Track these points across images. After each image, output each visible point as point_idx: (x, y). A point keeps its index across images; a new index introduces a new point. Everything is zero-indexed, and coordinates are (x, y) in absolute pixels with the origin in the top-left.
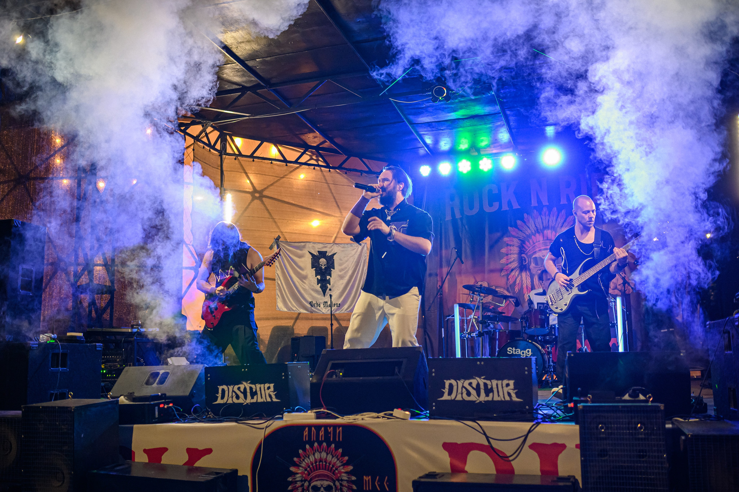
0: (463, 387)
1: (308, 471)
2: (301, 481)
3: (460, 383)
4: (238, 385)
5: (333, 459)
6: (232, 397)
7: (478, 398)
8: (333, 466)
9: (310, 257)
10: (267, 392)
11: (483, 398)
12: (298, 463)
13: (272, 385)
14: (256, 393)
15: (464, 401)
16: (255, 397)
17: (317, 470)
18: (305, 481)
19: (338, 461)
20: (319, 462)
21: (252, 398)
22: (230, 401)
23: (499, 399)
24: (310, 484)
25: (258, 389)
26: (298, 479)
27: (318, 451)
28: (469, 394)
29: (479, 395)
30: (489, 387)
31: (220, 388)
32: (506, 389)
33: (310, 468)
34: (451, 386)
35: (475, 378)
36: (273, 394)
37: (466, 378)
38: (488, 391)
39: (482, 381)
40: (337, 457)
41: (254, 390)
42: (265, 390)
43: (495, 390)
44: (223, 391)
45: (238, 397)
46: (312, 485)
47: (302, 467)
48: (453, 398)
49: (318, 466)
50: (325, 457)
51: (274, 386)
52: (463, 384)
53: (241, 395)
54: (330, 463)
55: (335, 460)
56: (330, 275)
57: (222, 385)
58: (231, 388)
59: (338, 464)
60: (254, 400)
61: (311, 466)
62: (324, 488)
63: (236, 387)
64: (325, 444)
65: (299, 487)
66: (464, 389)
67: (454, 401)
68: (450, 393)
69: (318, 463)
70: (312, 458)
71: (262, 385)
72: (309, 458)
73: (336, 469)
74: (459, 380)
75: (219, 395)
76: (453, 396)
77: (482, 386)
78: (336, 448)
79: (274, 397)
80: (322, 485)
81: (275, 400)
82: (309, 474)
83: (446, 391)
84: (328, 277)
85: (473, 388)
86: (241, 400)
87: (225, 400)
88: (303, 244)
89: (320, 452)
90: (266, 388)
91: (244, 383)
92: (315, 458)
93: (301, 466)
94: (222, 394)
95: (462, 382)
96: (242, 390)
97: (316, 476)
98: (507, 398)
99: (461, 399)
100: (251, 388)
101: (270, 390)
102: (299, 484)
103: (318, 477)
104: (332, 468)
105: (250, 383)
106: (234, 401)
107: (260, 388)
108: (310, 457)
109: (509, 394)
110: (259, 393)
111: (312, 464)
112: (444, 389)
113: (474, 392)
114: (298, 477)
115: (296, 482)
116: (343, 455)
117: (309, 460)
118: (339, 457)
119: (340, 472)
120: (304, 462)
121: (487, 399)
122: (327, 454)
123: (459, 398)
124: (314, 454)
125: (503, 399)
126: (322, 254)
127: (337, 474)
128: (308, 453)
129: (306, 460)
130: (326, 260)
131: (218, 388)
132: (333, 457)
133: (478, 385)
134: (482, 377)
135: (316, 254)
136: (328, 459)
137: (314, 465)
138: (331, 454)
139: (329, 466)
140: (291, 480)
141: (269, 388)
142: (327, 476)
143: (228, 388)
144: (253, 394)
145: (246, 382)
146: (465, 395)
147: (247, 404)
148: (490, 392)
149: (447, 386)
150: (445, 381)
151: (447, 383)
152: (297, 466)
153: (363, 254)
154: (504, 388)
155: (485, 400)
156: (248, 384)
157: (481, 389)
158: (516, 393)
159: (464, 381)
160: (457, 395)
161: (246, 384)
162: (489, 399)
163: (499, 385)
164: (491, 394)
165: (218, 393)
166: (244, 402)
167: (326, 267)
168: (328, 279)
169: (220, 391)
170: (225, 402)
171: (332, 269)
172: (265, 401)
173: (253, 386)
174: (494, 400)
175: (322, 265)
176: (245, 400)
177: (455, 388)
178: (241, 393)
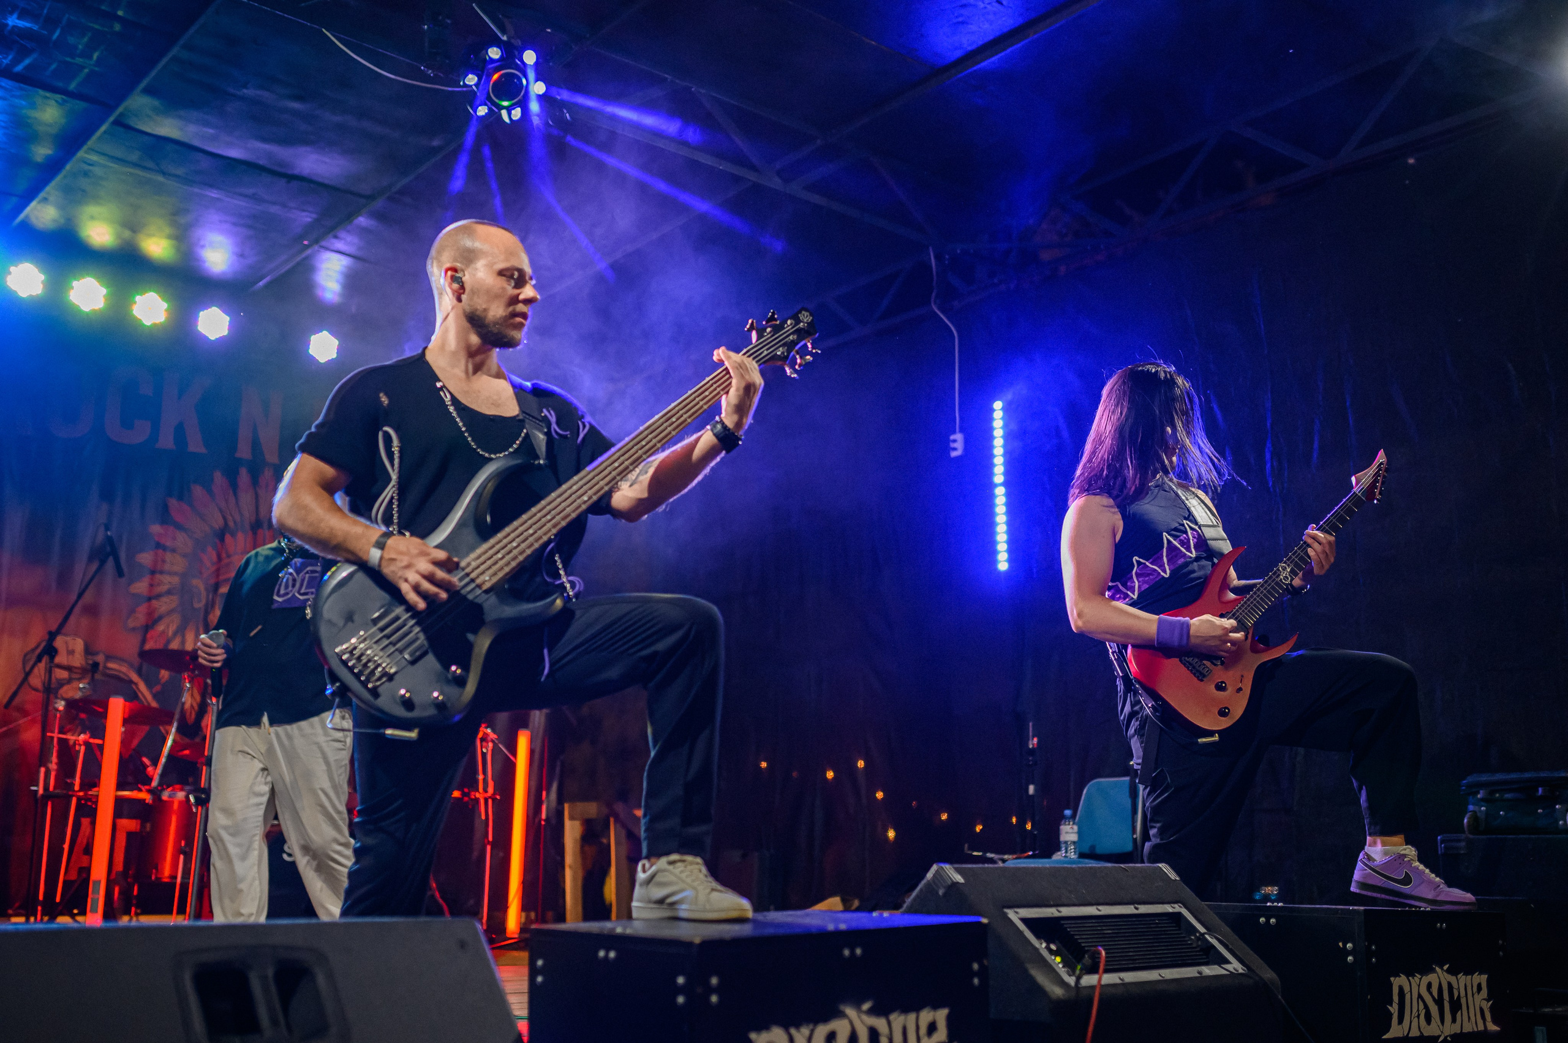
0: (1419, 996)
3: (1415, 983)
4: (827, 1020)
7: (1442, 1027)
13: (942, 1016)
25: (898, 1038)
28: (1428, 1017)
29: (1442, 1017)
30: (1456, 995)
32: (1478, 1001)
34: (1401, 995)
35: (1436, 971)
37: (1424, 971)
39: (1445, 979)
42: (918, 1040)
43: (1464, 1003)
48: (1406, 1032)
52: (1419, 986)
57: (768, 1029)
63: (821, 1033)
68: (1402, 1016)
83: (1395, 1008)
85: (1434, 1000)
90: (923, 1030)
91: (850, 1012)
98: (1480, 1025)
99: (1418, 1034)
100: (873, 1036)
101: (936, 1037)
105: (872, 1012)
107: (904, 1031)
109: (1482, 1014)
113: (1434, 1011)
121: (1452, 1029)
123: (1414, 1033)
125: (1476, 1030)
133: (1441, 989)
141: (932, 1028)
145: (857, 1005)
146: (1423, 1022)
149: (1396, 996)
150: (1392, 979)
154: (1475, 996)
155: (1452, 1033)
156: (865, 1017)
157: (1445, 1001)
158: (1492, 1009)
159: (1421, 979)
160: (1411, 1022)
161: (859, 1017)
162: (1456, 1028)
163: (1467, 988)
164: (1459, 1014)
173: (881, 1025)
174: (1463, 1030)
177: (1408, 998)
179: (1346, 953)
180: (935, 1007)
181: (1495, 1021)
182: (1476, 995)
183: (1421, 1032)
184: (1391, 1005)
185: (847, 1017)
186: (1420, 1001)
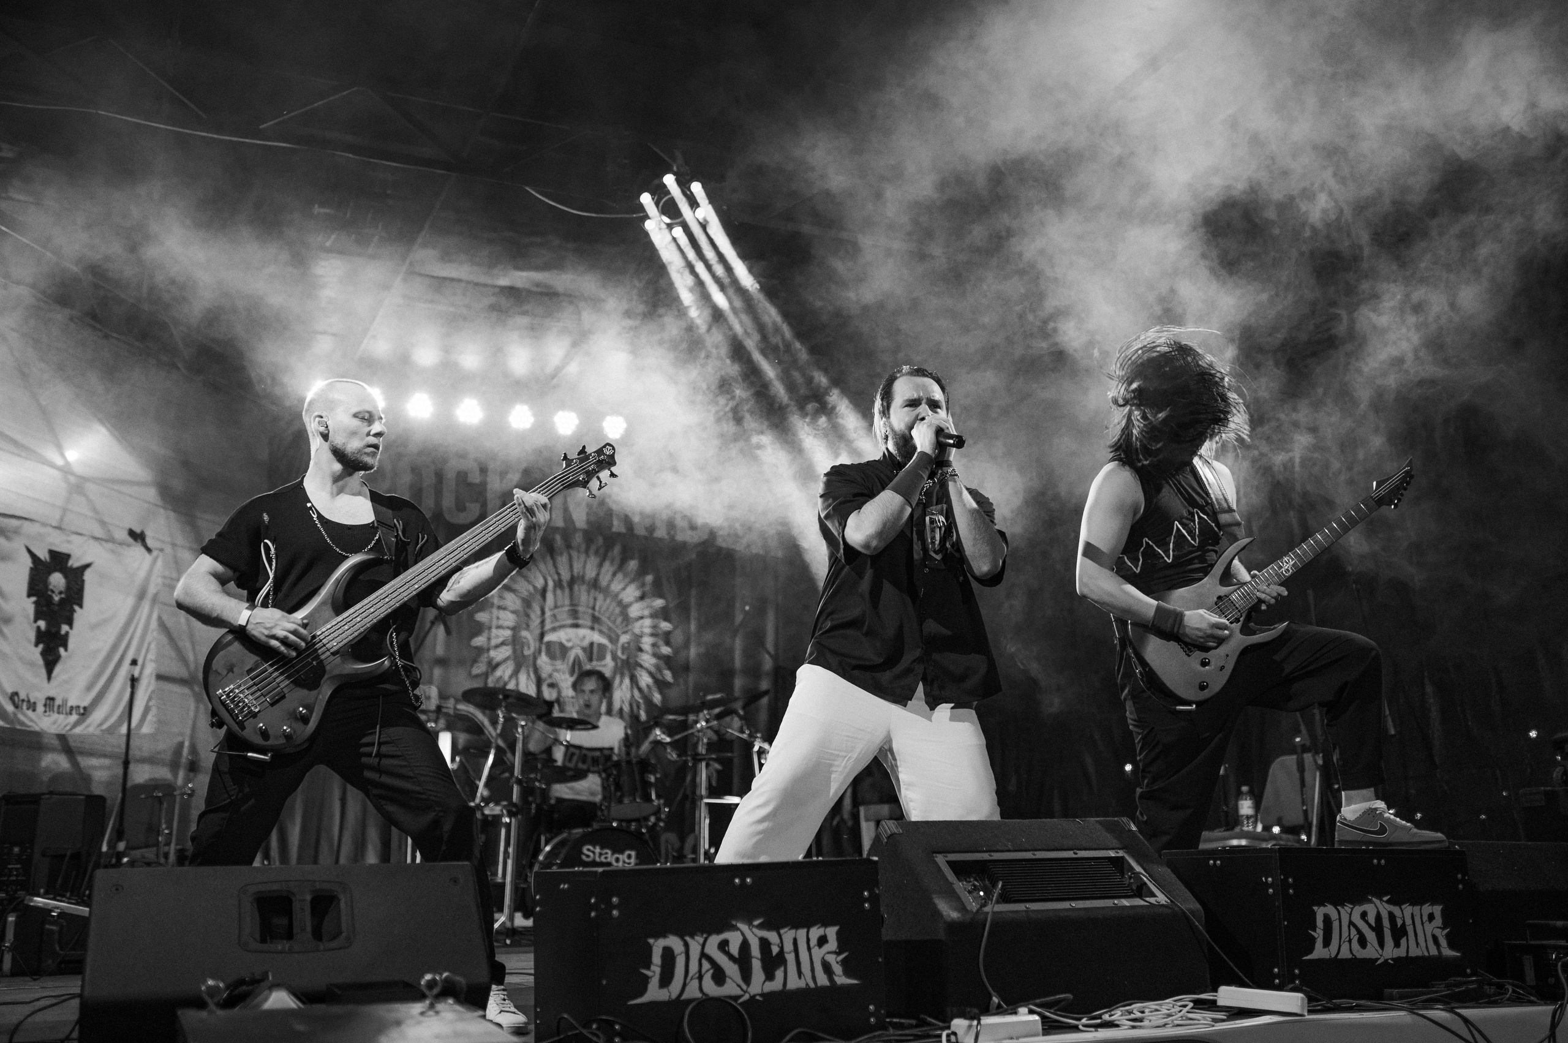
0: (1351, 923)
3: (1345, 911)
4: (719, 931)
6: (700, 978)
7: (1380, 951)
9: (28, 562)
10: (818, 953)
11: (1390, 950)
13: (832, 932)
14: (781, 959)
15: (1354, 960)
16: (779, 974)
21: (770, 976)
22: (692, 992)
23: (1418, 953)
25: (788, 947)
28: (1362, 941)
29: (1381, 942)
30: (1399, 923)
31: (658, 946)
32: (1429, 929)
34: (1327, 923)
35: (1371, 901)
36: (835, 962)
37: (1355, 902)
38: (1398, 933)
39: (1385, 908)
41: (775, 950)
42: (809, 949)
43: (1410, 930)
44: (668, 956)
45: (719, 977)
48: (1334, 954)
51: (838, 933)
52: (1351, 914)
53: (731, 969)
56: (70, 624)
57: (665, 936)
58: (695, 944)
60: (776, 985)
63: (714, 940)
66: (1352, 929)
67: (1335, 962)
68: (1327, 941)
71: (801, 933)
74: (1343, 905)
75: (655, 971)
76: (1333, 949)
77: (1386, 923)
79: (837, 969)
81: (841, 980)
83: (1319, 934)
84: (65, 628)
85: (1370, 926)
86: (730, 988)
87: (674, 990)
88: (14, 522)
90: (814, 942)
91: (743, 926)
94: (663, 966)
95: (1349, 910)
96: (734, 949)
98: (1433, 950)
99: (1350, 956)
100: (765, 944)
101: (826, 948)
105: (761, 927)
106: (705, 990)
107: (795, 941)
109: (1435, 940)
110: (790, 958)
113: (1371, 936)
121: (1397, 953)
123: (1345, 954)
125: (1426, 954)
126: (59, 560)
130: (66, 577)
131: (650, 947)
133: (1379, 918)
134: (1386, 898)
135: (43, 555)
141: (822, 941)
143: (686, 945)
144: (773, 962)
145: (750, 921)
146: (1355, 947)
147: (753, 997)
148: (1403, 937)
149: (1320, 922)
150: (1315, 908)
151: (1320, 912)
153: (153, 577)
154: (1425, 925)
155: (1395, 956)
156: (755, 930)
157: (1385, 929)
158: (1447, 936)
159: (1352, 909)
160: (1340, 946)
161: (751, 930)
162: (1401, 952)
163: (1415, 918)
164: (1403, 941)
165: (648, 965)
166: (740, 992)
167: (62, 600)
168: (63, 632)
169: (657, 959)
170: (674, 996)
171: (76, 608)
172: (812, 985)
173: (772, 936)
174: (1411, 954)
175: (53, 592)
176: (744, 987)
177: (1336, 925)
178: (731, 964)
179: (1268, 885)
180: (825, 924)
181: (1451, 946)
182: (1427, 924)
183: (1353, 955)
184: (1315, 930)
185: (738, 929)
186: (1351, 927)
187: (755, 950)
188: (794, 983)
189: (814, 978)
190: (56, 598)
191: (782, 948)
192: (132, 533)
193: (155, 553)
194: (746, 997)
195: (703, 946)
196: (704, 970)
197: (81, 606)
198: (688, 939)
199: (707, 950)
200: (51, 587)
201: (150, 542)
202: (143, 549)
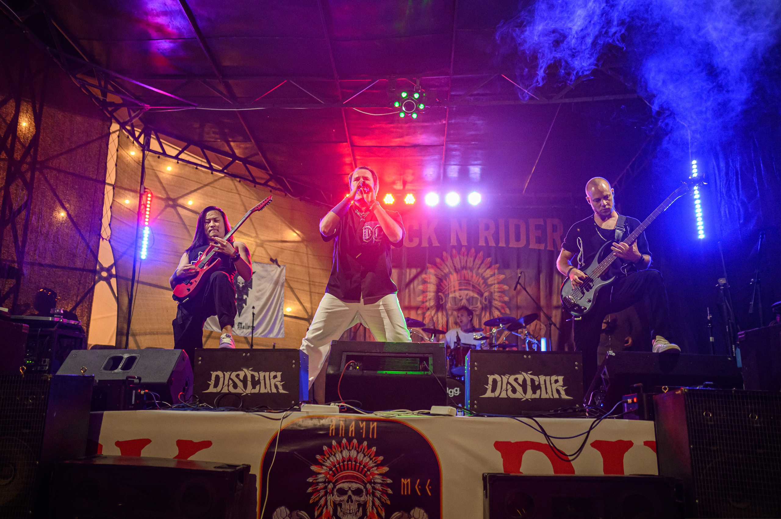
0: (508, 383)
1: (333, 471)
2: (325, 482)
3: (505, 378)
5: (365, 459)
6: (228, 386)
7: (524, 395)
8: (365, 467)
10: (273, 381)
11: (530, 395)
12: (321, 461)
13: (279, 374)
14: (259, 382)
15: (509, 398)
16: (258, 387)
17: (344, 470)
18: (329, 482)
19: (371, 461)
20: (348, 462)
21: (254, 388)
22: (225, 390)
23: (547, 397)
24: (335, 487)
25: (262, 378)
26: (320, 480)
27: (347, 448)
28: (514, 391)
29: (525, 392)
30: (537, 383)
31: (214, 374)
32: (554, 386)
33: (336, 468)
34: (495, 382)
35: (521, 374)
36: (279, 385)
37: (511, 374)
38: (536, 388)
39: (528, 377)
40: (369, 457)
41: (257, 379)
42: (270, 379)
43: (543, 387)
44: (217, 377)
45: (235, 386)
46: (337, 487)
47: (326, 466)
48: (497, 396)
49: (346, 467)
50: (355, 456)
51: (281, 375)
52: (508, 379)
53: (240, 384)
54: (360, 464)
55: (366, 459)
56: (247, 295)
57: (217, 371)
58: (227, 375)
59: (371, 464)
60: (256, 391)
61: (337, 466)
62: (352, 491)
63: (234, 374)
64: (355, 441)
65: (321, 489)
66: (508, 385)
67: (497, 399)
68: (493, 390)
69: (346, 463)
70: (339, 457)
71: (267, 374)
72: (335, 455)
73: (369, 470)
74: (504, 375)
75: (212, 382)
76: (497, 393)
77: (529, 383)
78: (369, 447)
79: (280, 387)
80: (350, 488)
81: (281, 391)
82: (334, 474)
83: (489, 387)
84: (245, 297)
85: (519, 384)
86: (239, 390)
87: (219, 389)
89: (350, 450)
90: (272, 377)
91: (245, 370)
92: (343, 457)
93: (324, 465)
94: (215, 381)
95: (508, 377)
96: (241, 377)
97: (342, 478)
98: (556, 396)
99: (506, 397)
100: (253, 376)
101: (276, 379)
102: (321, 486)
103: (346, 479)
104: (363, 469)
105: (252, 370)
106: (230, 390)
107: (264, 376)
108: (337, 455)
109: (558, 391)
110: (262, 382)
111: (339, 463)
112: (487, 385)
113: (519, 389)
114: (321, 478)
115: (318, 484)
116: (377, 454)
117: (335, 459)
118: (372, 457)
119: (373, 474)
120: (328, 461)
121: (534, 396)
122: (358, 453)
123: (503, 395)
124: (341, 452)
125: (552, 397)
127: (369, 476)
128: (334, 450)
129: (331, 459)
131: (211, 375)
132: (365, 456)
133: (525, 381)
134: (529, 373)
136: (358, 458)
137: (341, 464)
138: (363, 453)
139: (359, 466)
140: (311, 481)
141: (275, 377)
142: (357, 478)
143: (224, 375)
144: (255, 383)
145: (247, 368)
146: (510, 393)
147: (247, 394)
148: (538, 389)
149: (490, 382)
150: (488, 376)
151: (491, 378)
152: (321, 465)
153: (281, 277)
155: (532, 398)
156: (250, 372)
157: (528, 385)
159: (509, 377)
160: (501, 392)
161: (248, 371)
163: (546, 381)
164: (538, 391)
165: (210, 380)
166: (242, 392)
167: (243, 286)
168: (244, 298)
169: (213, 378)
170: (218, 391)
171: (249, 289)
172: (270, 392)
173: (256, 374)
174: (542, 397)
175: (239, 283)
176: (244, 390)
177: (499, 384)
178: (240, 382)
180: (277, 371)
181: (567, 394)
183: (508, 396)
184: (487, 386)
185: (243, 371)
186: (508, 384)
187: (249, 378)
188: (263, 391)
189: (271, 389)
190: (241, 285)
191: (259, 378)
192: (272, 260)
193: (282, 267)
194: (245, 394)
195: (230, 375)
196: (229, 384)
197: (251, 288)
198: (225, 372)
199: (231, 377)
200: (238, 281)
201: (279, 263)
202: (277, 266)
